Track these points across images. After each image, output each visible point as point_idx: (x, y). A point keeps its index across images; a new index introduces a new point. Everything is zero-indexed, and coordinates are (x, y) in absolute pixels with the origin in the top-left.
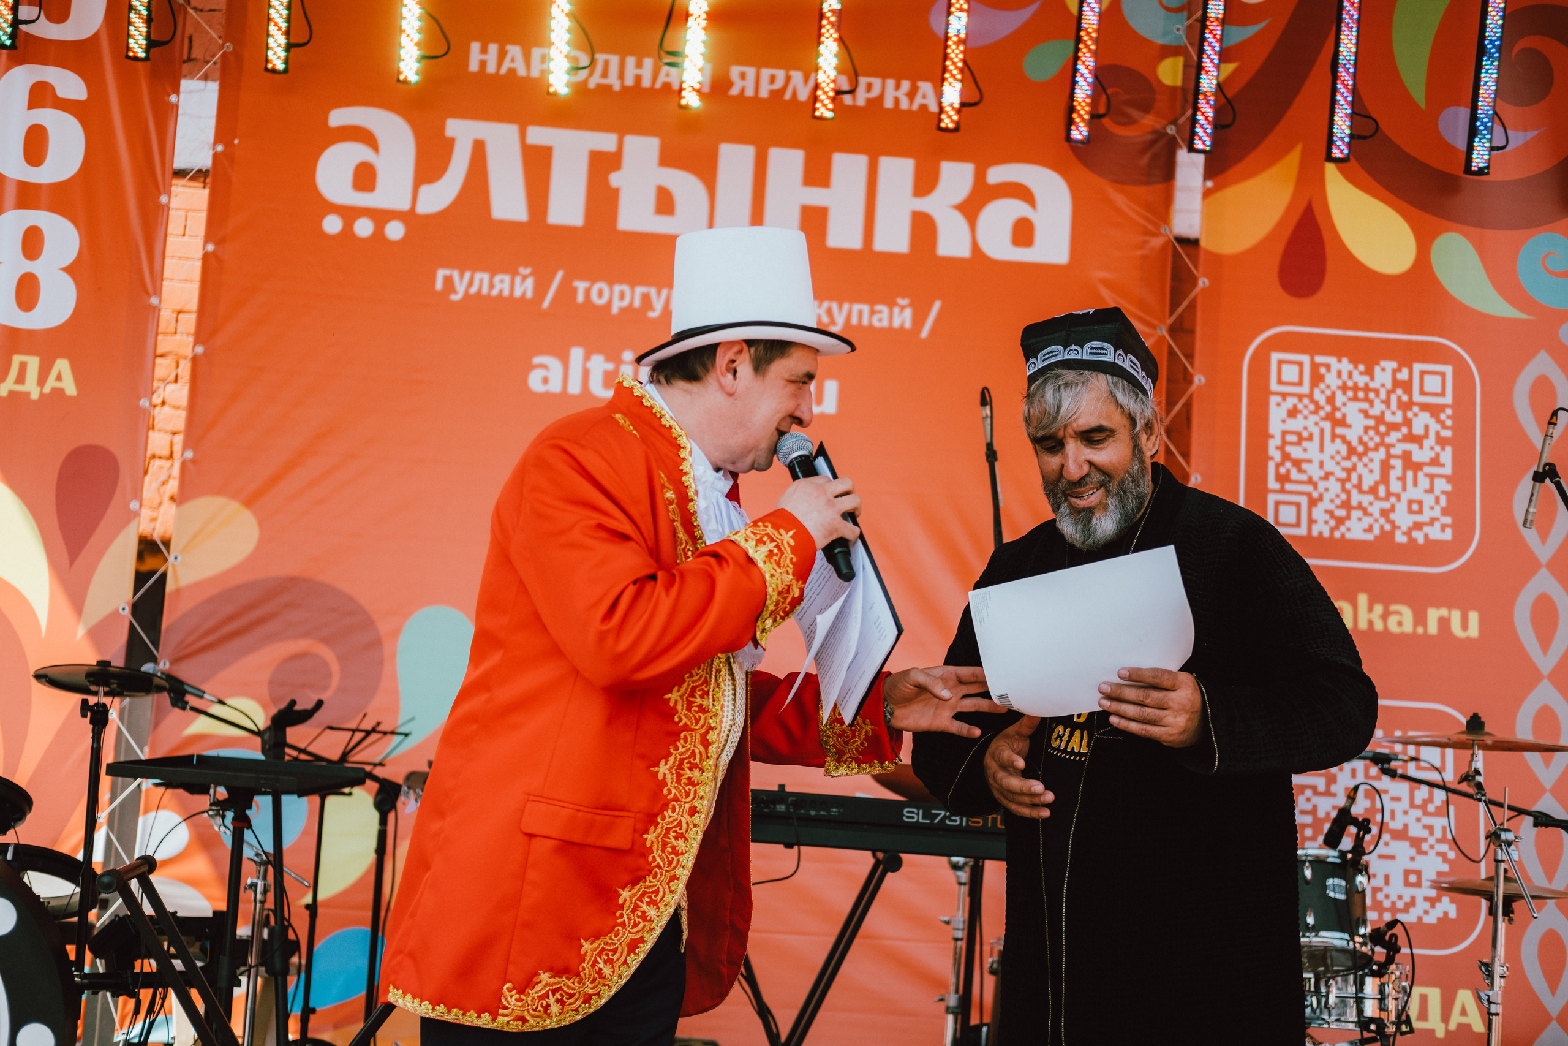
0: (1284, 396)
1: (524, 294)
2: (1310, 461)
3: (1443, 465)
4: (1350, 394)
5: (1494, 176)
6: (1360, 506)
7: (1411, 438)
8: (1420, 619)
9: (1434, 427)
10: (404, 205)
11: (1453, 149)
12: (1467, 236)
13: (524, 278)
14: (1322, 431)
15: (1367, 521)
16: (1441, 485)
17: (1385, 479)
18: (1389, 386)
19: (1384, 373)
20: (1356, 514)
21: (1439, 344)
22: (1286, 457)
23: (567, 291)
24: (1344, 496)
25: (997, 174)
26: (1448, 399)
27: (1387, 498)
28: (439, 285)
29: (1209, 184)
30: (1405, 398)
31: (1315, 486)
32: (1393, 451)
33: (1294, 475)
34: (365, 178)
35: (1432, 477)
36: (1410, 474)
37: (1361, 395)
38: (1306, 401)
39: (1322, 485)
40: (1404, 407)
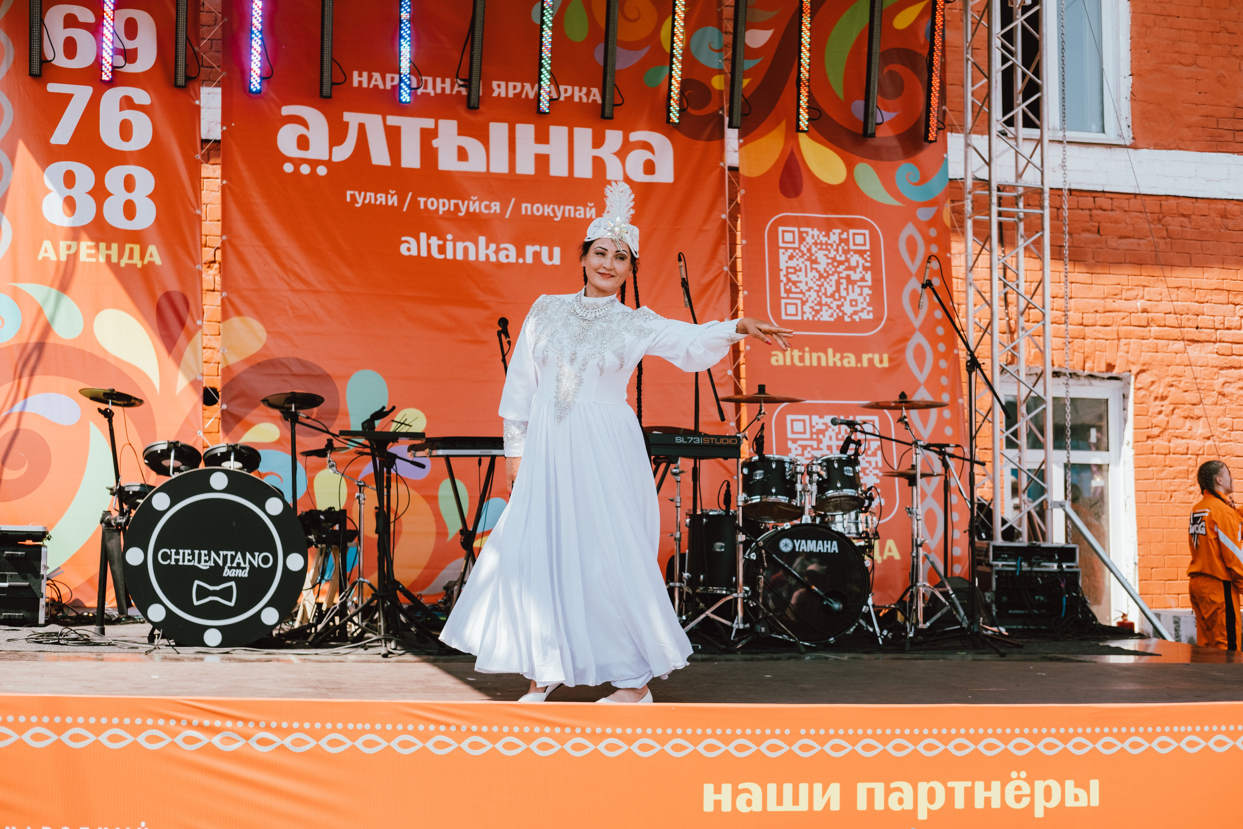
0: (786, 249)
1: (393, 203)
2: (801, 282)
3: (867, 281)
4: (819, 246)
6: (826, 304)
7: (849, 268)
8: (859, 360)
9: (861, 261)
10: (326, 158)
11: (858, 120)
12: (870, 164)
13: (392, 196)
14: (806, 266)
15: (830, 311)
16: (867, 291)
17: (838, 290)
18: (837, 242)
19: (835, 235)
20: (824, 308)
21: (861, 219)
22: (789, 280)
23: (414, 203)
24: (818, 299)
25: (636, 136)
26: (868, 247)
27: (839, 300)
28: (348, 199)
29: (741, 141)
30: (846, 248)
31: (804, 294)
32: (841, 275)
33: (794, 289)
34: (303, 143)
35: (861, 287)
36: (850, 287)
37: (824, 247)
38: (797, 251)
39: (807, 294)
40: (846, 252)
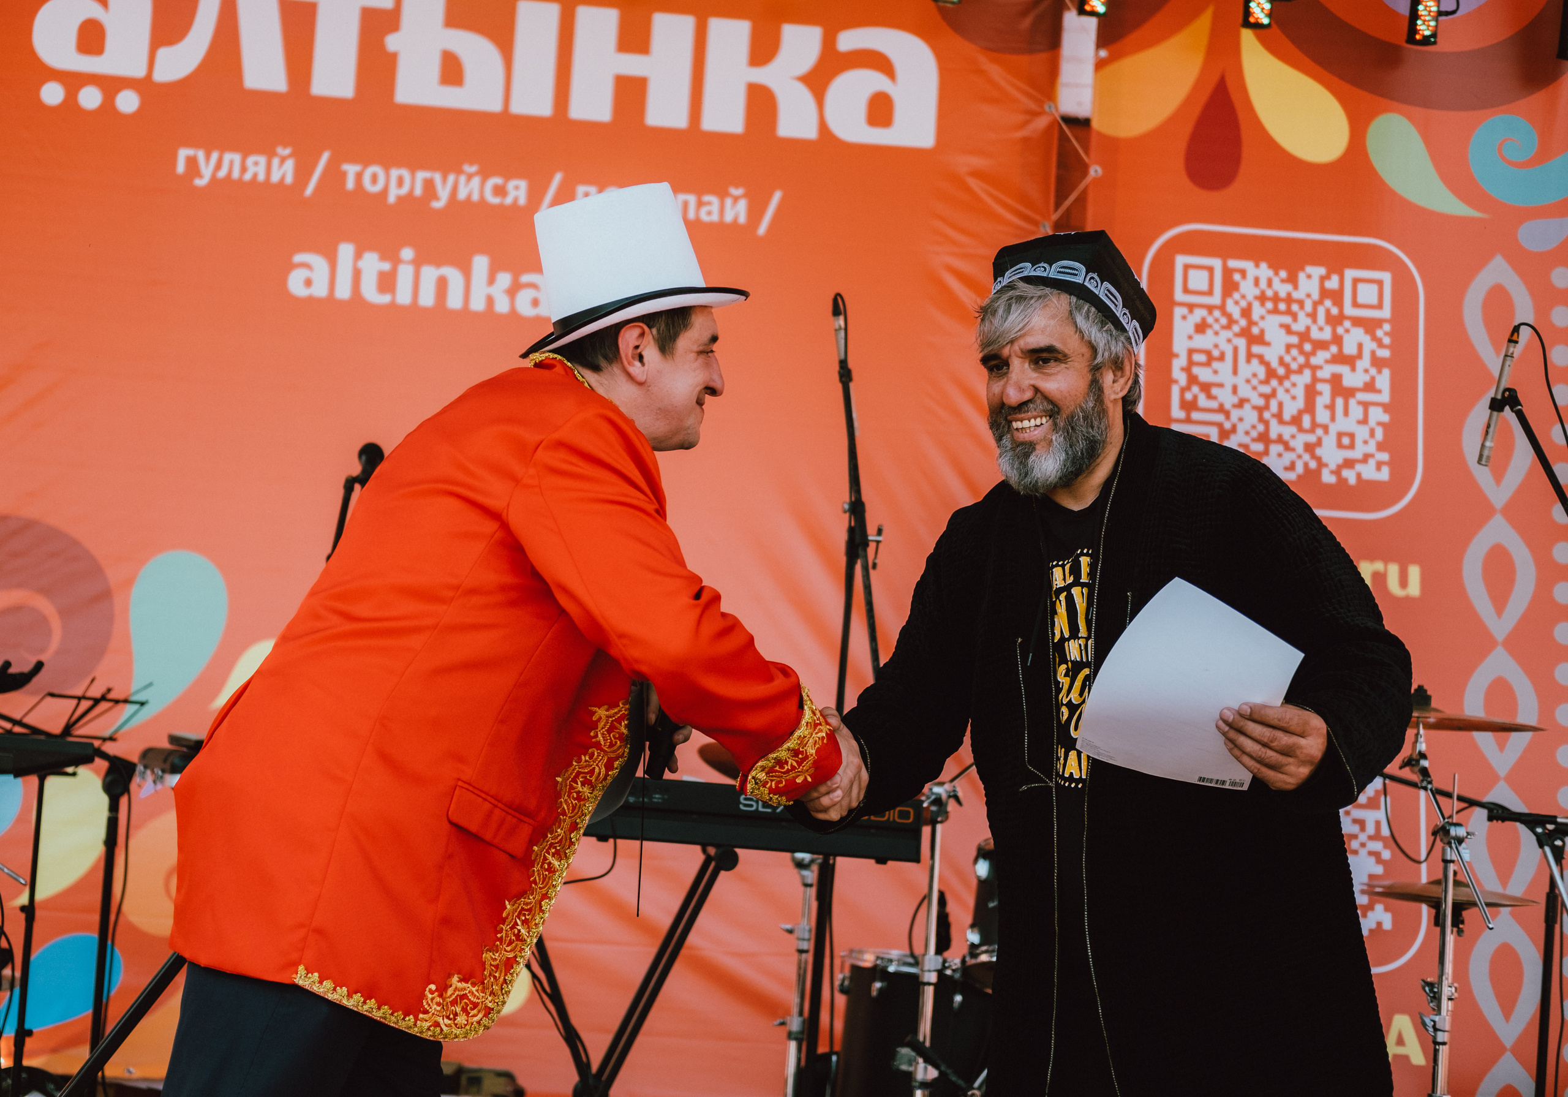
0: (1191, 307)
1: (283, 178)
2: (1220, 385)
3: (1379, 391)
4: (1269, 305)
5: (1443, 46)
6: (1280, 440)
7: (1341, 358)
9: (1369, 345)
10: (140, 72)
11: (1395, 14)
12: (1410, 118)
13: (283, 160)
14: (1236, 350)
15: (1288, 457)
16: (1377, 415)
17: (1310, 406)
18: (1316, 296)
19: (1310, 280)
20: (1275, 449)
21: (1375, 246)
22: (1193, 380)
23: (334, 175)
24: (1261, 428)
25: (849, 40)
26: (1386, 313)
27: (1312, 430)
28: (181, 168)
29: (1103, 53)
30: (1335, 311)
31: (1227, 415)
32: (1320, 374)
33: (1203, 401)
34: (92, 39)
35: (1366, 405)
36: (1340, 402)
37: (1282, 306)
38: (1217, 313)
39: (1235, 414)
40: (1334, 321)
